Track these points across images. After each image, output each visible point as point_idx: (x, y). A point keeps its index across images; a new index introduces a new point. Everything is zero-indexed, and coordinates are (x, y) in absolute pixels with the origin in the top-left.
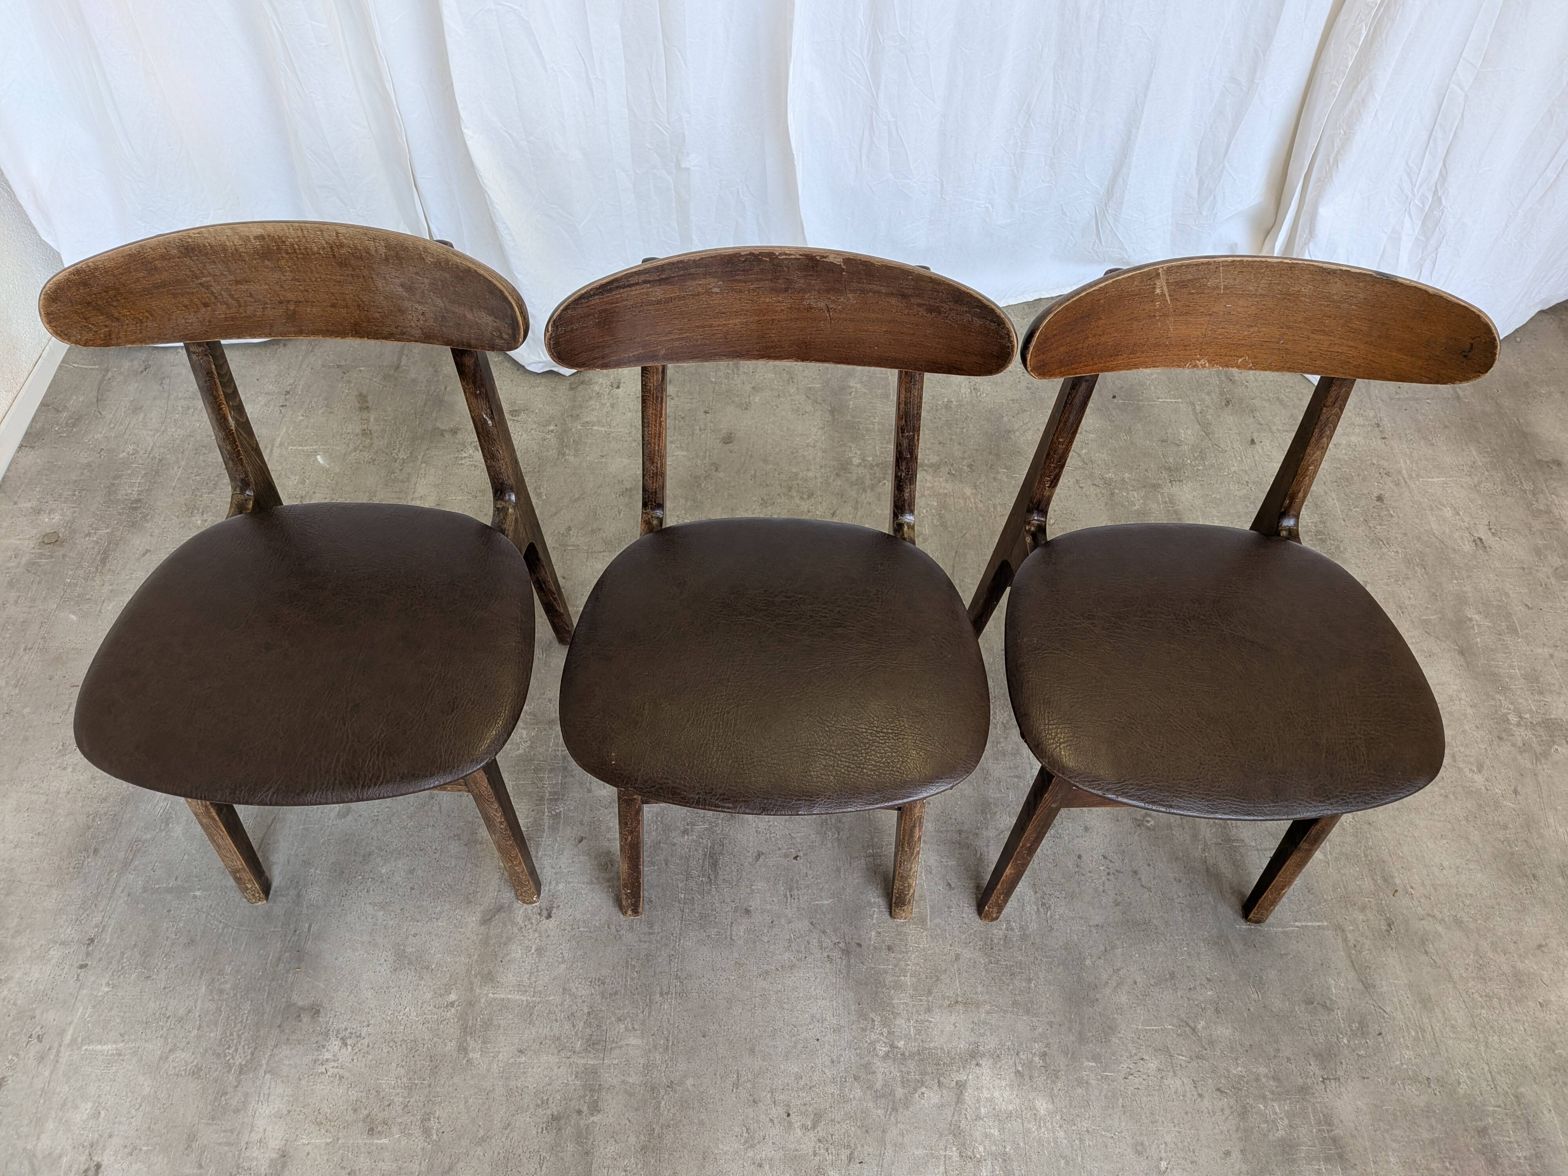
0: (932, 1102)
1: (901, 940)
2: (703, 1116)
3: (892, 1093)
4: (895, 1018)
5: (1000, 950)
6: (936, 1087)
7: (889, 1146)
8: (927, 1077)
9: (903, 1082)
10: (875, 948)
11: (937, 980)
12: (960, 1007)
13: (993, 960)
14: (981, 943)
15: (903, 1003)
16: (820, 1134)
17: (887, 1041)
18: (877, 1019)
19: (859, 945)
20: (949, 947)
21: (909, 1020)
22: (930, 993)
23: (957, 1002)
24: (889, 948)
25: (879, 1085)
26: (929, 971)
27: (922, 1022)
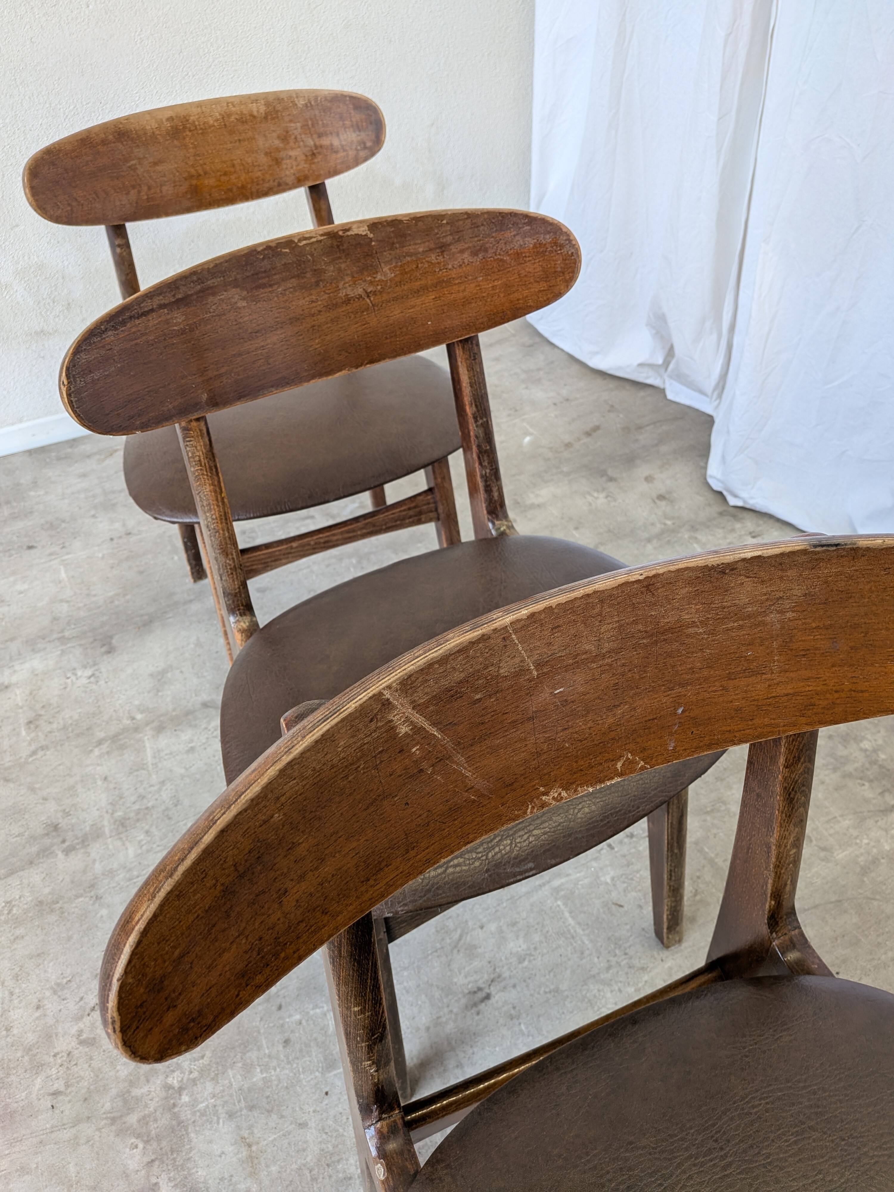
0: (129, 1162)
1: (301, 1051)
2: (75, 937)
3: (130, 1110)
4: (213, 1079)
5: (330, 1177)
6: (146, 1159)
7: (74, 1131)
8: (155, 1145)
9: (144, 1118)
10: (282, 1026)
11: (268, 1111)
12: (244, 1153)
13: (315, 1172)
14: (331, 1148)
15: (230, 1082)
16: (76, 1052)
17: (185, 1081)
18: (205, 1061)
19: (280, 1008)
20: (311, 1110)
21: (214, 1096)
22: (251, 1108)
23: (250, 1146)
24: (287, 1042)
25: (137, 1092)
26: (276, 1097)
27: (216, 1113)
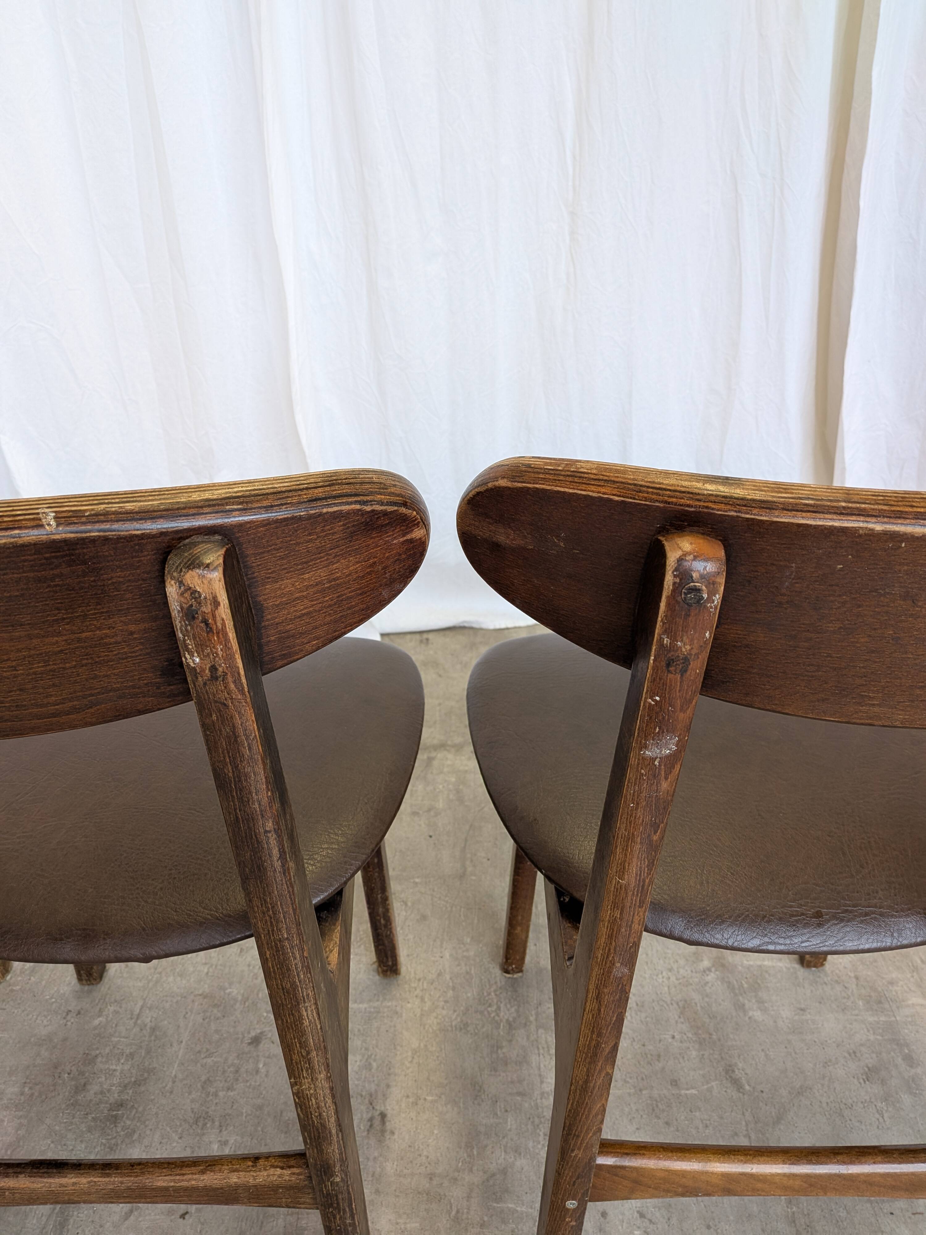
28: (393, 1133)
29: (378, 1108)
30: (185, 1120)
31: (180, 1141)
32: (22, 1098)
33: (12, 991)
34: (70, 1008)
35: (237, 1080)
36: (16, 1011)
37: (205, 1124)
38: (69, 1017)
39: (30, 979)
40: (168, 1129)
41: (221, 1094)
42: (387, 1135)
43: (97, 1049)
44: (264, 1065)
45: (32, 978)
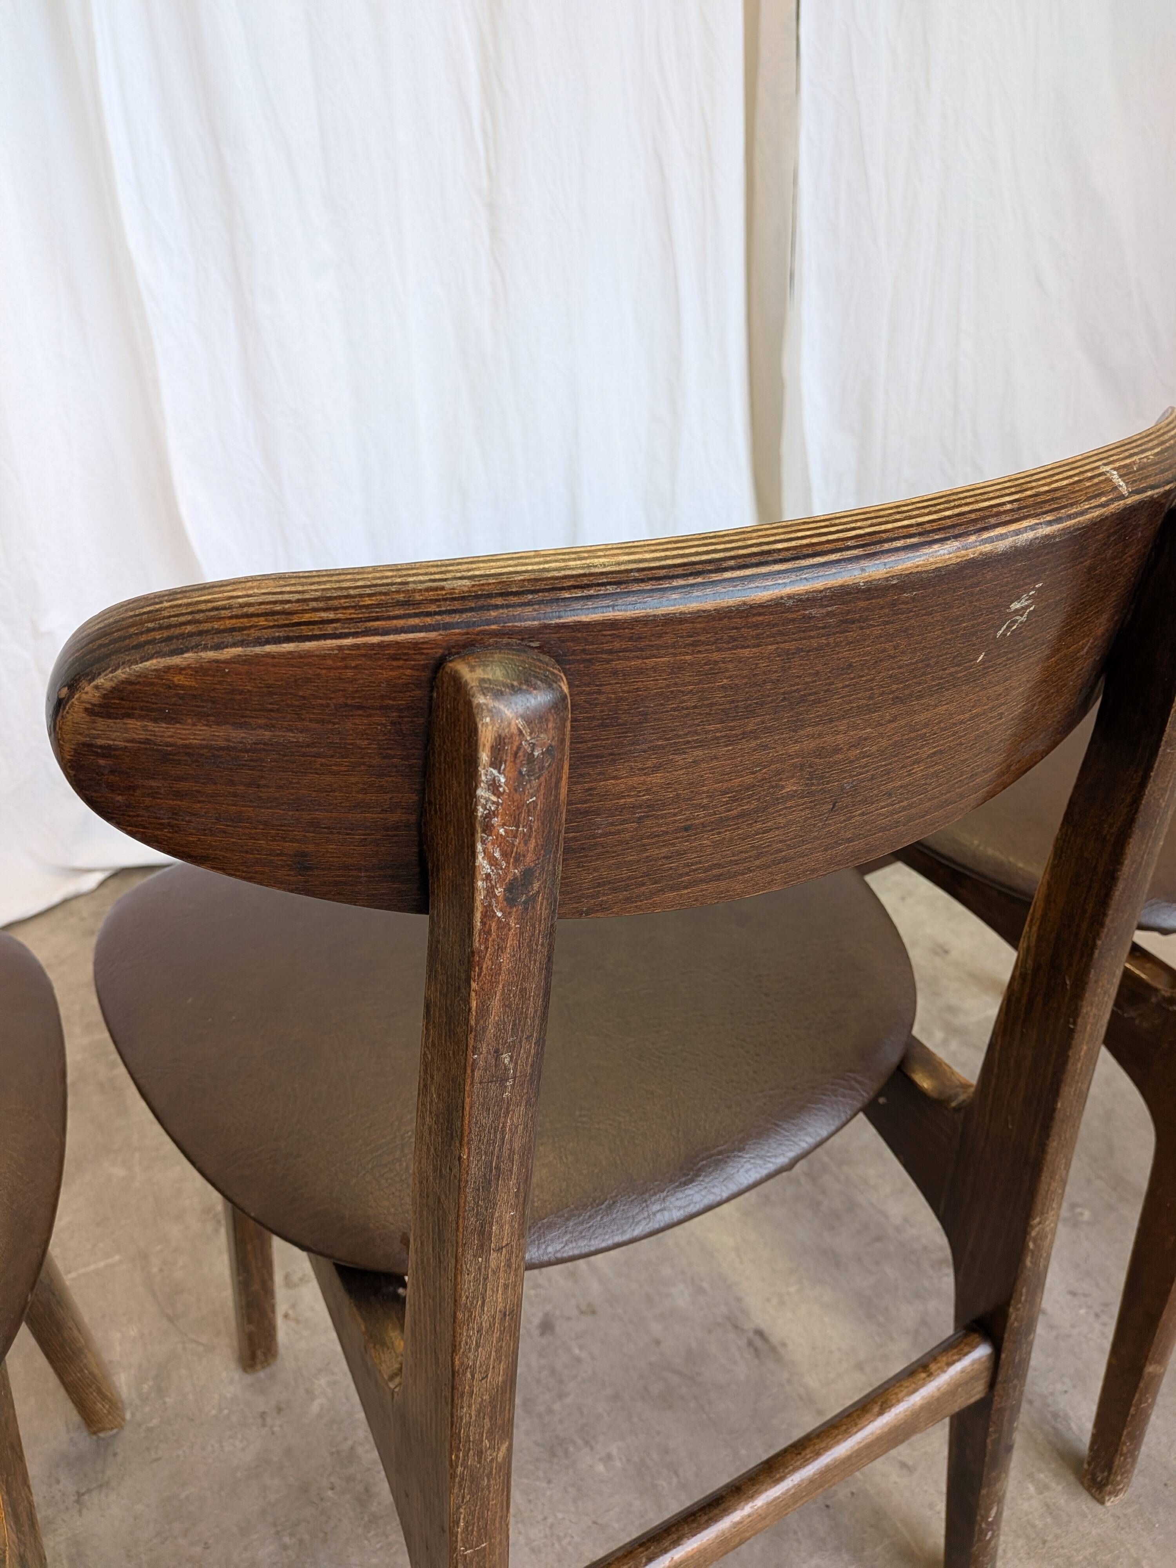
28: (784, 1345)
29: (746, 1327)
30: (538, 1460)
31: (552, 1486)
32: (290, 1552)
33: (150, 1430)
34: (262, 1409)
35: (561, 1382)
36: (180, 1452)
37: (566, 1452)
38: (269, 1421)
39: (165, 1403)
40: (525, 1481)
41: (557, 1407)
42: (780, 1349)
43: (346, 1439)
44: (581, 1348)
45: (167, 1400)
